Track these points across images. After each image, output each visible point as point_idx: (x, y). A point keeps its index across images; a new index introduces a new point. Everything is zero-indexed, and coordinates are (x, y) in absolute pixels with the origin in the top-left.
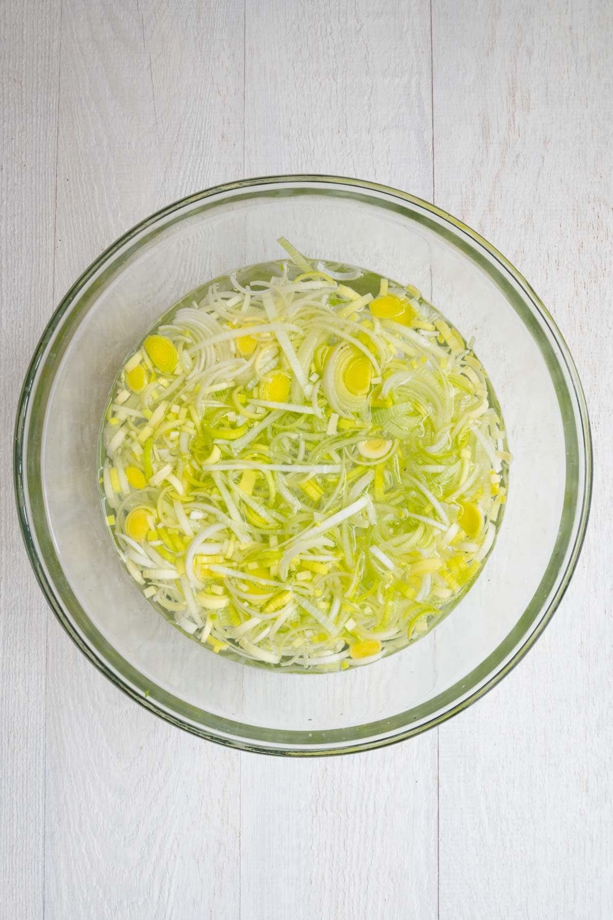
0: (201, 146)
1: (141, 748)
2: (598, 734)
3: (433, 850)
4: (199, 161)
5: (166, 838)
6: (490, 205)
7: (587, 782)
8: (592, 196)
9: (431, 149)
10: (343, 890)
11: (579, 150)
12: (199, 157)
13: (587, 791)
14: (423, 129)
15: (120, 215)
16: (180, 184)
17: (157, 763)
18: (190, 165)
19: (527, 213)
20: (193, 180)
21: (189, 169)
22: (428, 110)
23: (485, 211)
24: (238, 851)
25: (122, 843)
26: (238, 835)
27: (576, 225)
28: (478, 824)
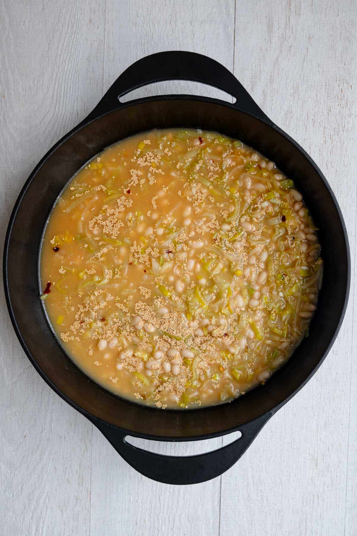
0: (75, 27)
1: (25, 437)
2: (325, 429)
3: (216, 503)
4: (73, 37)
5: (41, 495)
6: (270, 79)
7: (317, 460)
8: (338, 77)
9: (233, 38)
10: (158, 528)
11: (331, 45)
12: (73, 35)
13: (317, 465)
14: (228, 24)
15: (16, 72)
16: (60, 52)
17: (36, 447)
18: (66, 40)
19: (295, 86)
20: (68, 50)
21: (66, 43)
22: (232, 11)
23: (267, 83)
24: (89, 504)
25: (11, 499)
26: (89, 493)
27: (327, 96)
28: (246, 486)
